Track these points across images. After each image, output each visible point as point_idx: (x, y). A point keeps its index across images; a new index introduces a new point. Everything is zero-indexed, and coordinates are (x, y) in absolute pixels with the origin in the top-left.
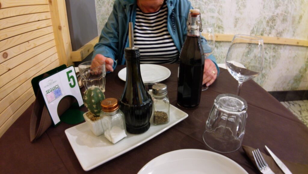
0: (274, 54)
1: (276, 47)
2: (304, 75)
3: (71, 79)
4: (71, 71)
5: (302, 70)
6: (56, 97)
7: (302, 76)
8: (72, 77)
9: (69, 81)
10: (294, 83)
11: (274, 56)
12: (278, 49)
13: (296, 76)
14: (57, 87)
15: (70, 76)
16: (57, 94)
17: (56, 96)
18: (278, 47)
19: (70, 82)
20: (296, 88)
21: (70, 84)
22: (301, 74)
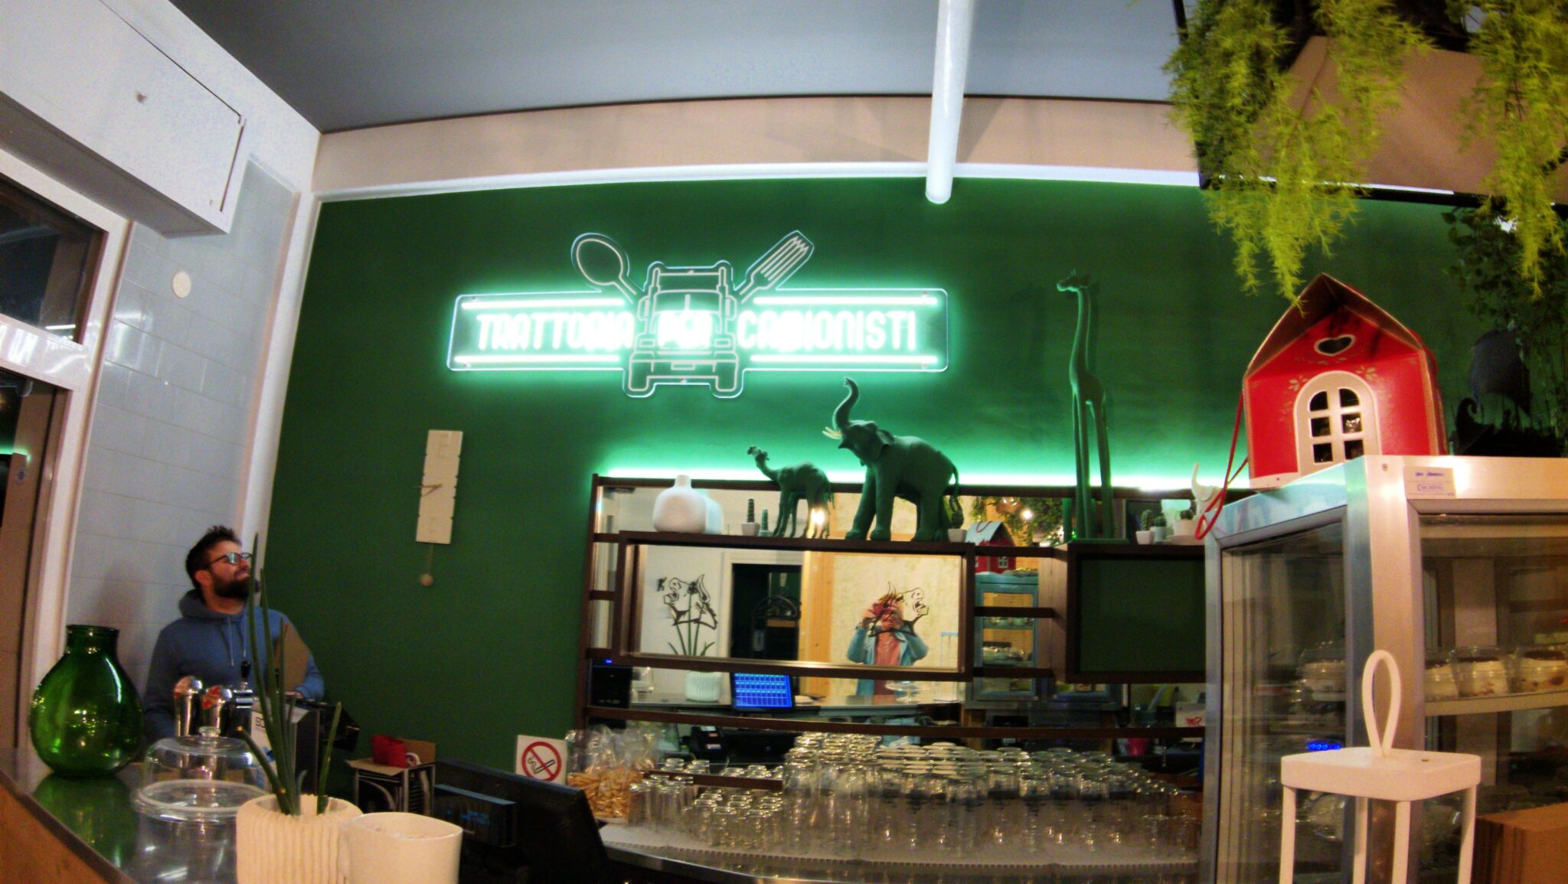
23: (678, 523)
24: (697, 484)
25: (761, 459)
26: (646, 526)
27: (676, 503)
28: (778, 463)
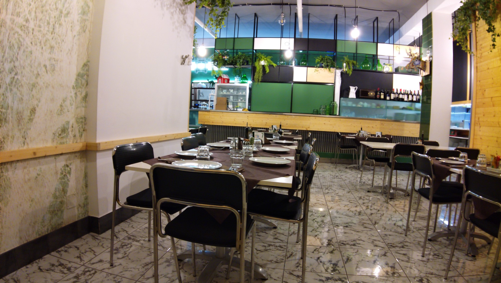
23: (200, 87)
24: (202, 83)
25: (208, 80)
26: (197, 87)
27: (200, 85)
28: (210, 81)
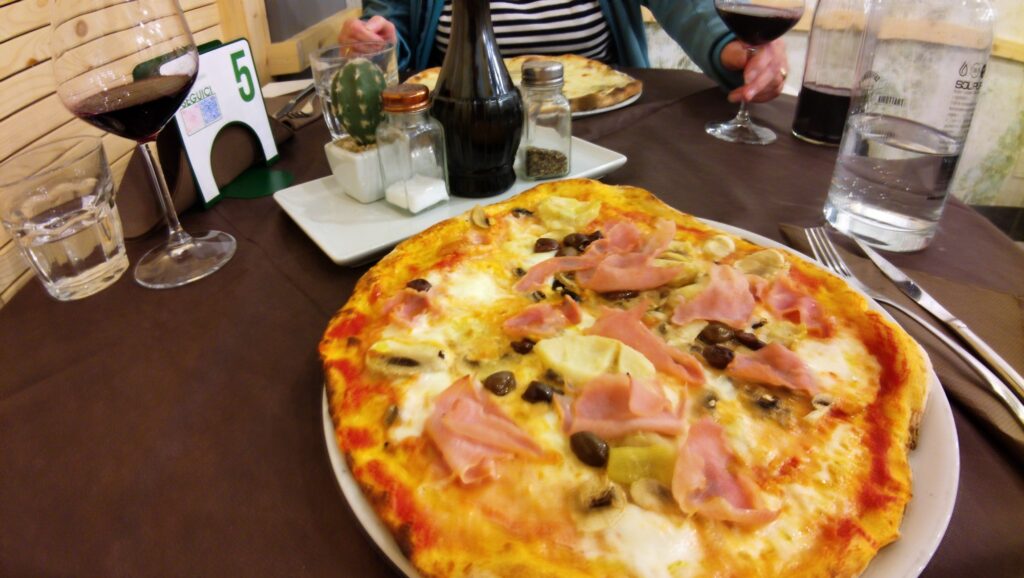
0: (917, 77)
1: (927, 55)
2: (1015, 156)
3: (244, 77)
4: (240, 54)
5: (1008, 140)
6: (206, 122)
7: (1009, 159)
8: (245, 70)
9: (239, 80)
10: (981, 180)
11: (917, 84)
12: (931, 60)
13: (989, 158)
14: (207, 92)
15: (240, 67)
16: (208, 113)
17: (206, 118)
18: (931, 53)
19: (240, 85)
20: (987, 198)
21: (241, 90)
22: (1007, 153)
